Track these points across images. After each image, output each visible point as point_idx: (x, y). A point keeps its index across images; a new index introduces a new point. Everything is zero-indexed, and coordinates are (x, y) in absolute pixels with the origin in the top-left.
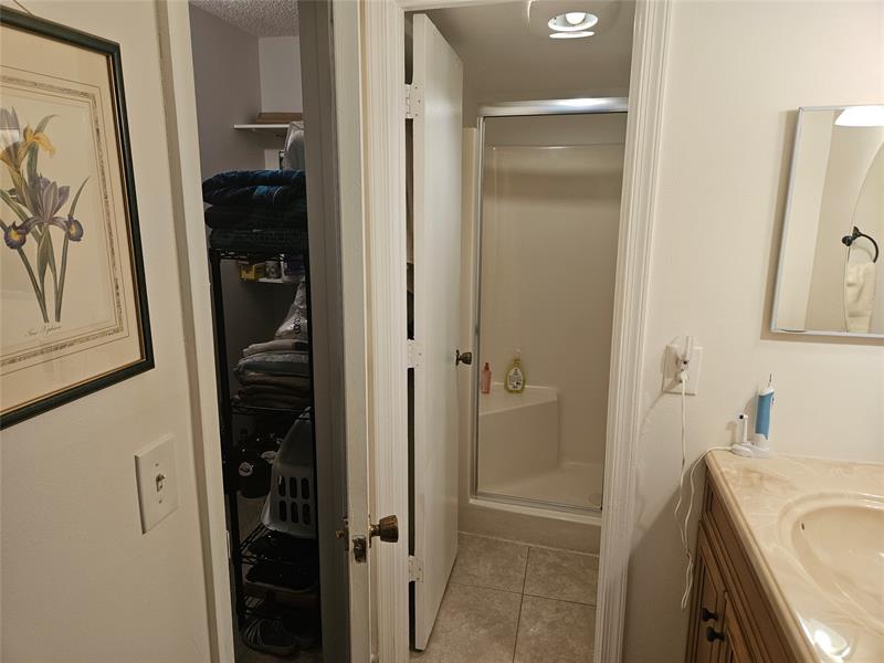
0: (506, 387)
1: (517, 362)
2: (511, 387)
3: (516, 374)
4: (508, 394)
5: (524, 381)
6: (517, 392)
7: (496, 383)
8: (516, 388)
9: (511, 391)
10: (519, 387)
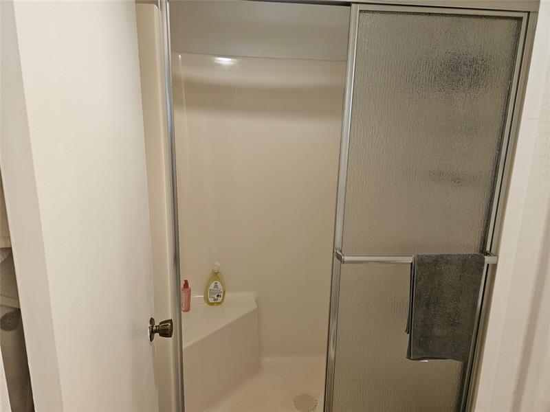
0: (206, 299)
1: (216, 275)
2: (211, 300)
3: (216, 286)
4: (208, 306)
5: (224, 292)
6: (219, 303)
7: (197, 297)
8: (216, 299)
9: (211, 304)
10: (220, 299)
